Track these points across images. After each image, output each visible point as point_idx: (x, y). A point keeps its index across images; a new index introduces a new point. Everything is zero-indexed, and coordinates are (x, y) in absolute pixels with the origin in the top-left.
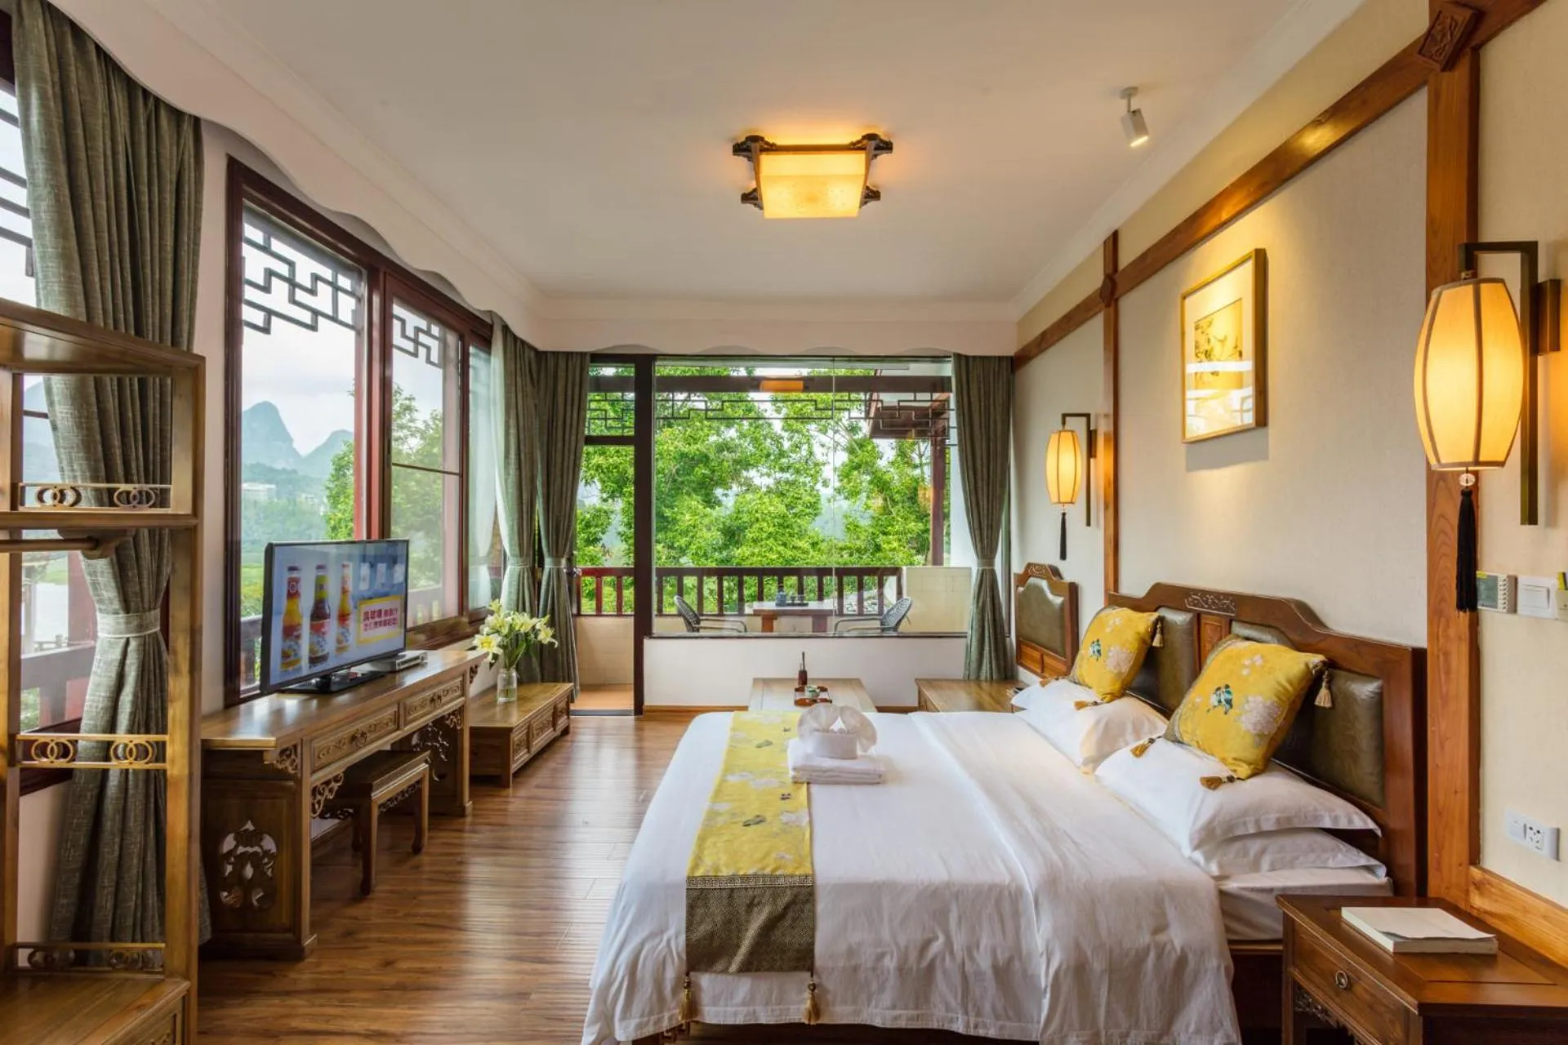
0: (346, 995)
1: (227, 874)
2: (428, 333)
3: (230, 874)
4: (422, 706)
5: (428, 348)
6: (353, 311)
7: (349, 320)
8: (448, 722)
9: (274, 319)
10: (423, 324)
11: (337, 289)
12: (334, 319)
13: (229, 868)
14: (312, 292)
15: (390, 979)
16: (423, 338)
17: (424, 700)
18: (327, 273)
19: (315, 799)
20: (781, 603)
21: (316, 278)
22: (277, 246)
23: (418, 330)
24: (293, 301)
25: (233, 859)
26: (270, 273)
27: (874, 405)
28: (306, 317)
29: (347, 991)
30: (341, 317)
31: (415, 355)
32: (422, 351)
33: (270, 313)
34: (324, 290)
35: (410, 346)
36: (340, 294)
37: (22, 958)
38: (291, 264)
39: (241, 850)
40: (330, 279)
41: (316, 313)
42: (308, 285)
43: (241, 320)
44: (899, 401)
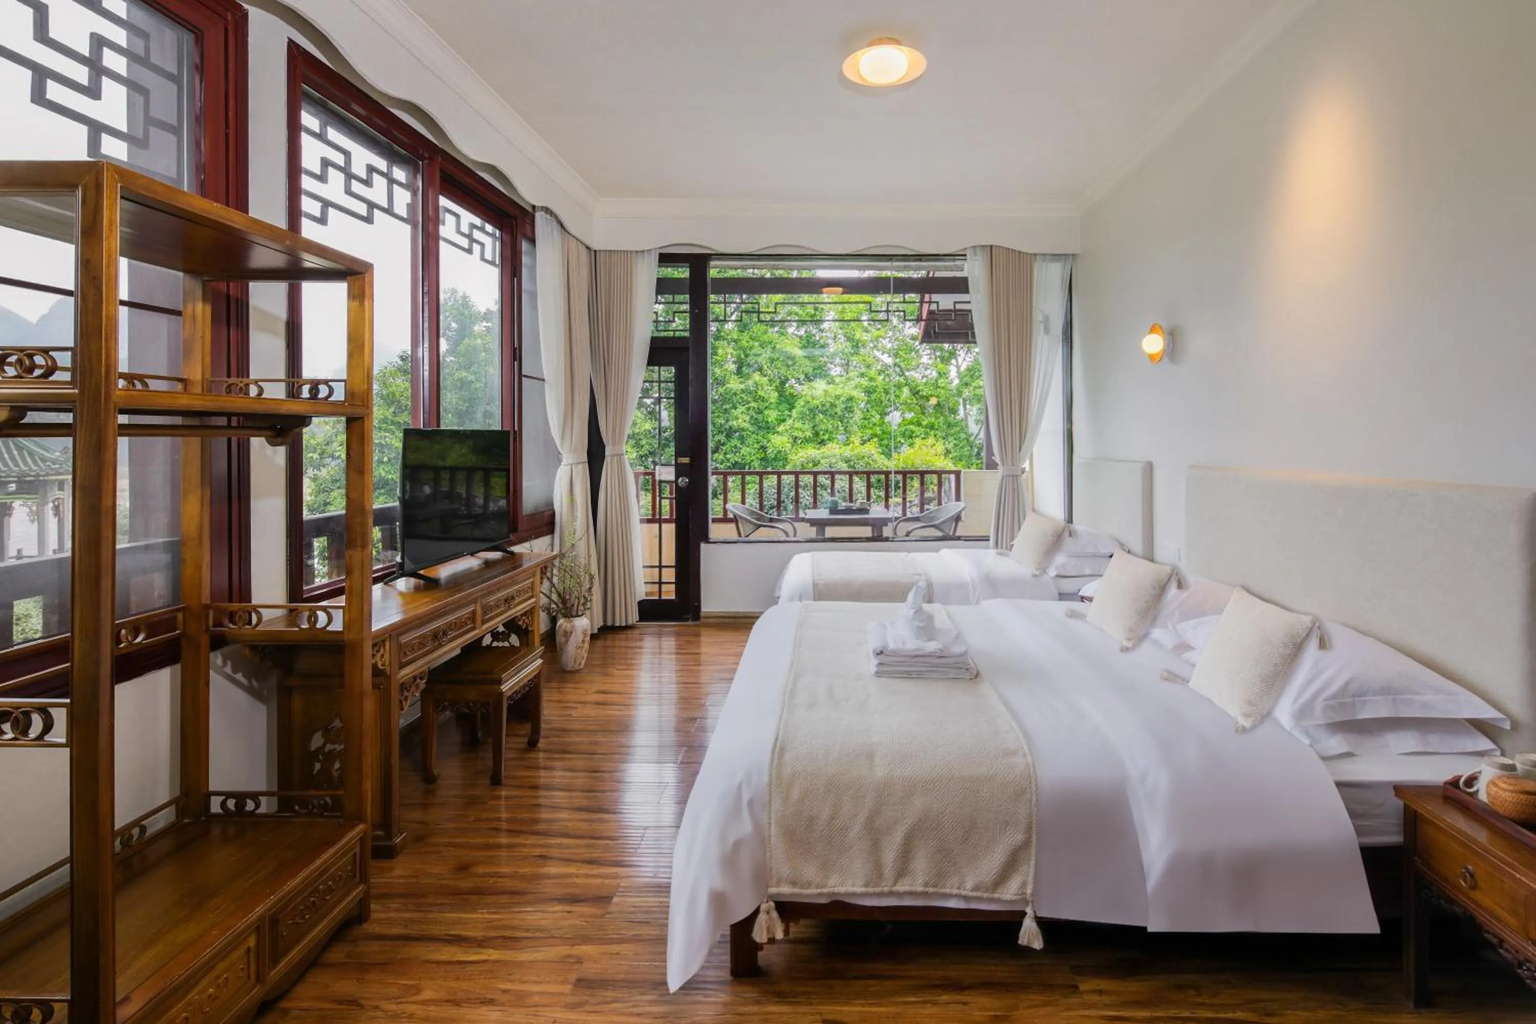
0: (421, 901)
1: (315, 772)
2: (482, 229)
3: (318, 771)
4: (498, 607)
5: (482, 245)
6: (408, 204)
7: (404, 213)
8: (520, 623)
9: (331, 210)
10: (478, 221)
11: (392, 181)
12: (389, 211)
13: (318, 766)
14: (367, 183)
15: (466, 884)
16: (477, 235)
17: (498, 600)
18: (381, 164)
19: (402, 695)
20: (834, 510)
21: (371, 169)
22: (333, 134)
23: (473, 226)
24: (349, 192)
25: (321, 757)
26: (326, 163)
27: (926, 306)
28: (362, 209)
29: (423, 896)
30: (397, 210)
31: (469, 251)
32: (476, 248)
33: (327, 204)
34: (380, 182)
35: (464, 243)
36: (395, 187)
37: (215, 806)
38: (347, 154)
39: (329, 747)
40: (385, 171)
41: (371, 205)
42: (364, 176)
43: (301, 211)
44: (955, 303)
